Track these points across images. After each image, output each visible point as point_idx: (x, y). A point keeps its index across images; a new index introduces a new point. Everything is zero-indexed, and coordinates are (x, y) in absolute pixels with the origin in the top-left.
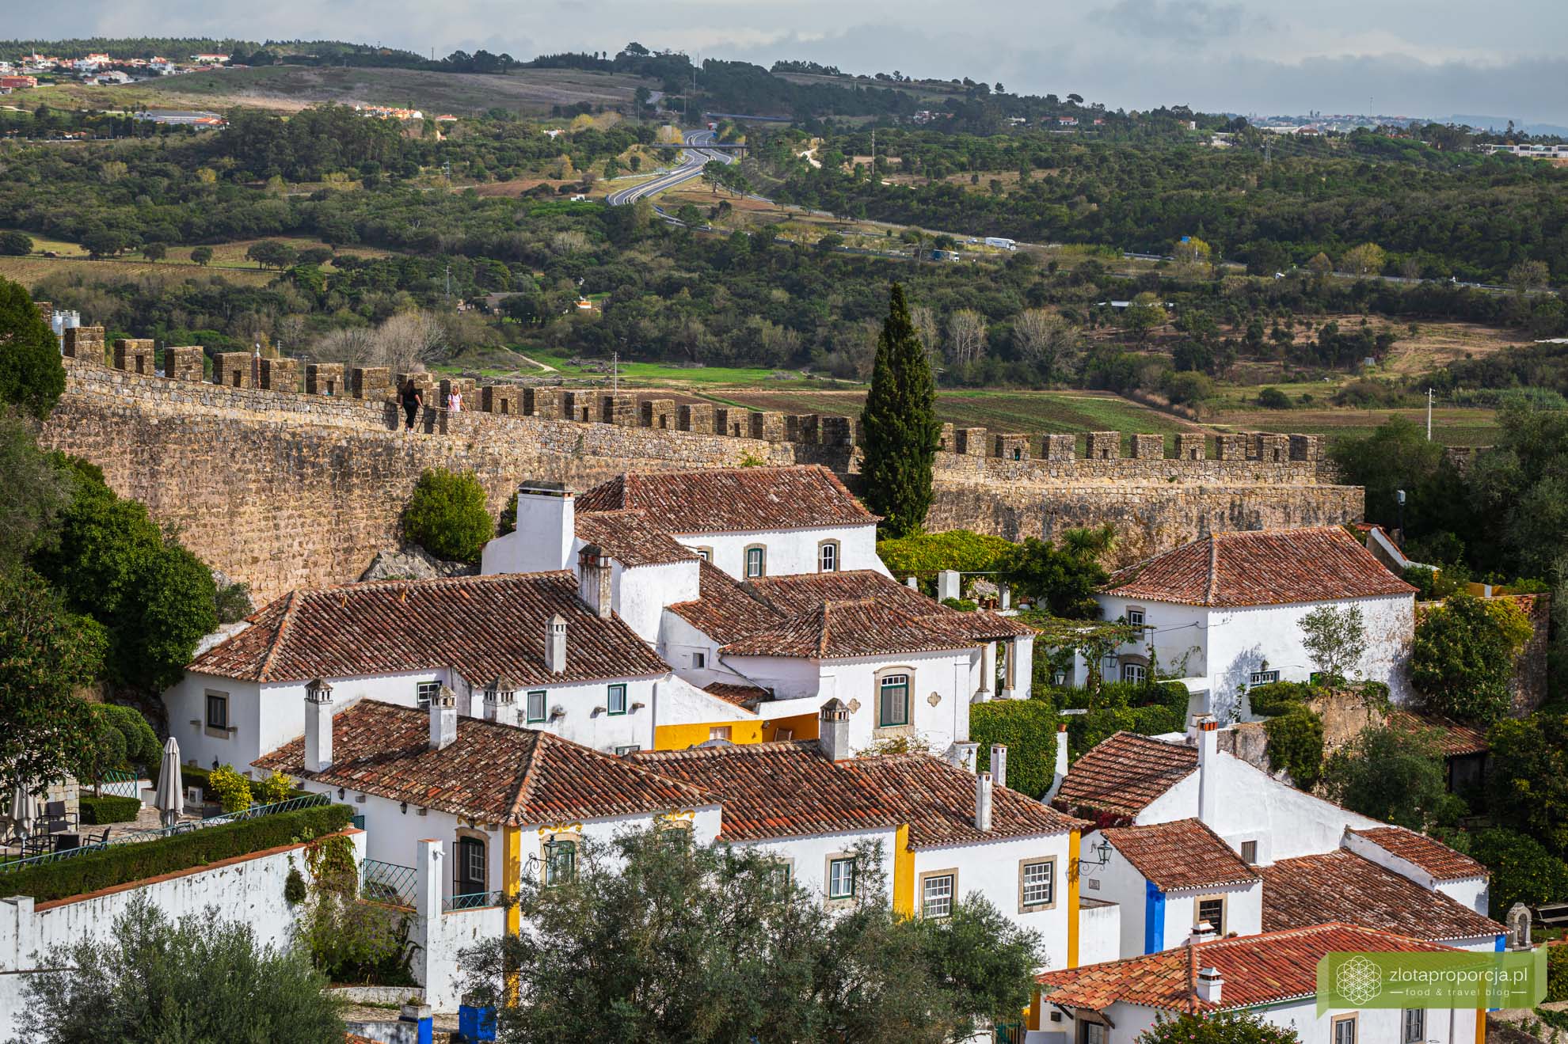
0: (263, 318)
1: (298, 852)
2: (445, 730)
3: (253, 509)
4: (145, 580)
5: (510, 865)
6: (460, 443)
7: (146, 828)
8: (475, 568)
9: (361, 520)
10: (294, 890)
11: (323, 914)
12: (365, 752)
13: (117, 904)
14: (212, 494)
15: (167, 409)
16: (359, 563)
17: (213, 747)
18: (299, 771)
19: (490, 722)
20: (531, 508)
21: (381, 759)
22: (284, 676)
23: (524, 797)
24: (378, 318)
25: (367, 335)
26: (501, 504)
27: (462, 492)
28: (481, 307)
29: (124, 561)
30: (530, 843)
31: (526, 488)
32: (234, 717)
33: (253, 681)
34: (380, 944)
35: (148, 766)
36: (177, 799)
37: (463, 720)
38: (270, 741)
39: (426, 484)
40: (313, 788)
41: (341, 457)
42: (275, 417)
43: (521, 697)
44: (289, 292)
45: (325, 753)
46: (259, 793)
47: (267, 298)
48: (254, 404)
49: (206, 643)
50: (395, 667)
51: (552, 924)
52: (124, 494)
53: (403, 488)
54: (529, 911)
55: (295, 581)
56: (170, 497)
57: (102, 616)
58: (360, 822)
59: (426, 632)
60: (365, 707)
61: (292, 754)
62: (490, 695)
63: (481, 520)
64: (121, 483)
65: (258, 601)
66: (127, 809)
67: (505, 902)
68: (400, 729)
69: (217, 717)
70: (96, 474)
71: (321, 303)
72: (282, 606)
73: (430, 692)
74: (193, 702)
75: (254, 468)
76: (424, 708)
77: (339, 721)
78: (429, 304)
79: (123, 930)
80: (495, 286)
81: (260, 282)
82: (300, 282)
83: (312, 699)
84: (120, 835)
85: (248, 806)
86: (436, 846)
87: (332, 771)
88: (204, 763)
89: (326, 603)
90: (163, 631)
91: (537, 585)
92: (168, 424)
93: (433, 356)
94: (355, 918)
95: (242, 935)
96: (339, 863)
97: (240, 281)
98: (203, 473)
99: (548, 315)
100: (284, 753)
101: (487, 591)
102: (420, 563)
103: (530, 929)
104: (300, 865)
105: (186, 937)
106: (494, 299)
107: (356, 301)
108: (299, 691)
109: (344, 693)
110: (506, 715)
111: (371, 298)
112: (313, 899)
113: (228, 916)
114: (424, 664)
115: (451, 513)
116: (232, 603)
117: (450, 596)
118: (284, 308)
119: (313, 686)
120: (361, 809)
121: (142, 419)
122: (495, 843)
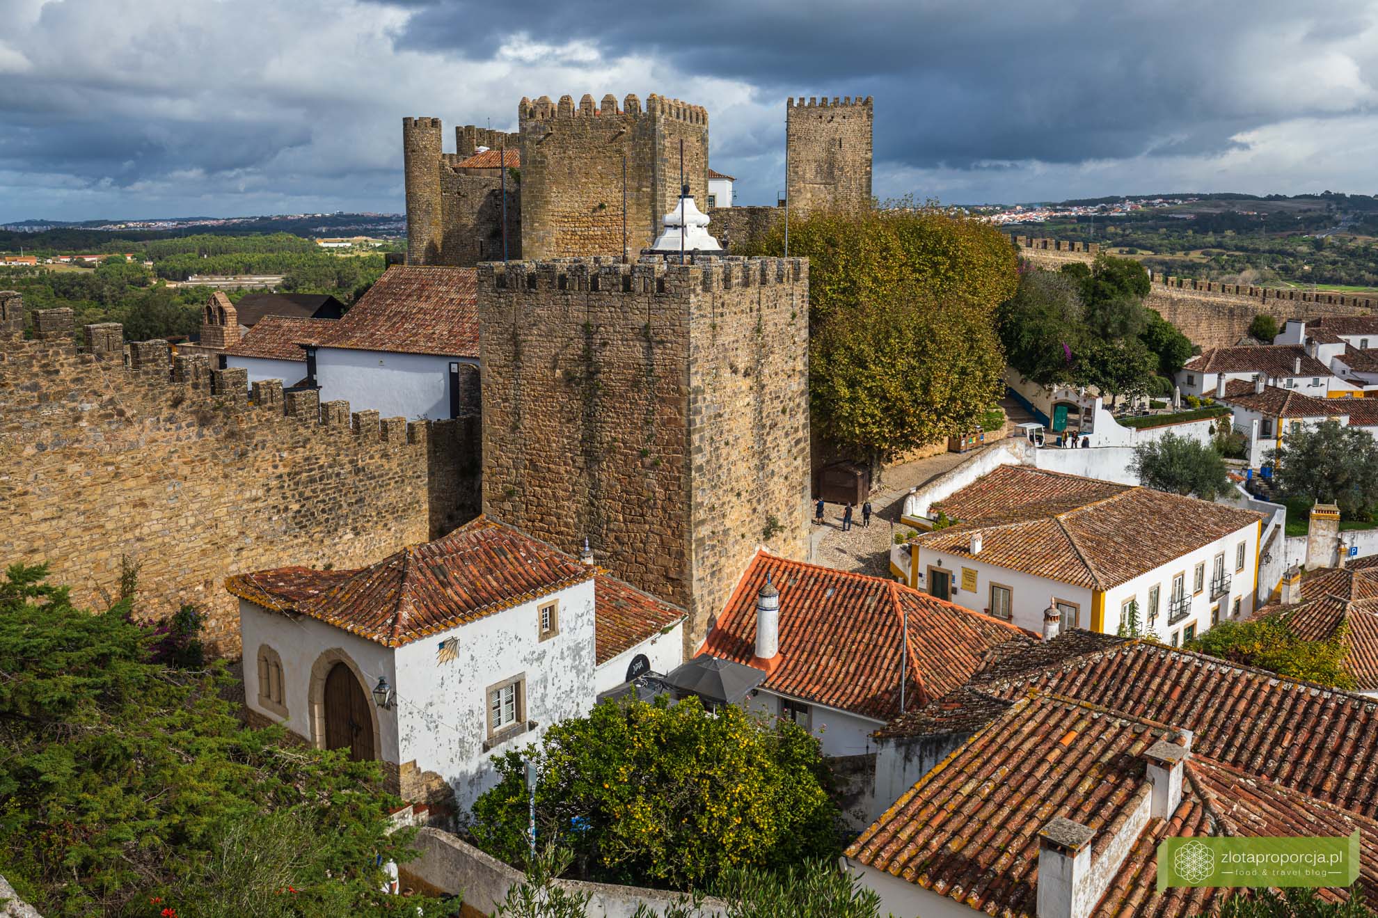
0: (1205, 271)
1: (1214, 421)
2: (1260, 388)
3: (1204, 325)
4: (1171, 343)
5: (1279, 428)
6: (1269, 307)
7: (1168, 411)
8: (1272, 343)
9: (1236, 328)
10: (1212, 431)
11: (1220, 438)
12: (1235, 393)
13: (1162, 431)
14: (1191, 320)
15: (1180, 296)
16: (1235, 340)
17: (1189, 390)
18: (1214, 398)
19: (1275, 387)
20: (1290, 326)
21: (1240, 396)
22: (1211, 371)
23: (1284, 409)
24: (1241, 271)
25: (1236, 276)
26: (1281, 325)
27: (1268, 321)
28: (1273, 268)
29: (1165, 339)
30: (1286, 423)
31: (1289, 320)
32: (1195, 382)
33: (1202, 373)
34: (1236, 448)
35: (1171, 395)
36: (1178, 402)
37: (1266, 386)
38: (1206, 389)
39: (1257, 318)
40: (1218, 403)
41: (1231, 311)
42: (1212, 299)
43: (1285, 380)
44: (1213, 264)
45: (1223, 394)
46: (1202, 403)
47: (1206, 266)
48: (1206, 295)
49: (1188, 361)
50: (1246, 370)
51: (1293, 446)
52: (1166, 319)
53: (1250, 320)
54: (1285, 441)
55: (1215, 344)
56: (1179, 320)
57: (1158, 352)
58: (1232, 413)
59: (1255, 360)
60: (1235, 381)
61: (1213, 393)
62: (1275, 380)
63: (1274, 329)
64: (1165, 317)
65: (1204, 350)
66: (1163, 405)
67: (1277, 439)
68: (1246, 388)
69: (1190, 381)
70: (1158, 314)
71: (1223, 267)
72: (1212, 351)
73: (1257, 378)
74: (1183, 377)
75: (1204, 313)
76: (1254, 382)
77: (1227, 384)
78: (1256, 267)
79: (1163, 439)
80: (1277, 262)
81: (1204, 261)
82: (1216, 261)
83: (1219, 378)
84: (1161, 412)
85: (1198, 406)
86: (1256, 421)
87: (1224, 399)
88: (1186, 394)
89: (1225, 351)
90: (1175, 357)
91: (1291, 348)
92: (1180, 300)
93: (1256, 282)
94: (1229, 440)
95: (1197, 443)
96: (1225, 426)
97: (1198, 261)
98: (1190, 314)
99: (1293, 271)
100: (1209, 393)
101: (1275, 350)
102: (1254, 341)
103: (1285, 447)
104: (1214, 424)
105: (1181, 441)
106: (1277, 266)
107: (1233, 267)
108: (1216, 376)
109: (1229, 377)
110: (1280, 385)
111: (1237, 266)
112: (1217, 434)
113: (1195, 437)
114: (1254, 370)
115: (1265, 327)
116: (1196, 350)
117: (1264, 351)
118: (1211, 269)
119: (1220, 375)
120: (1234, 410)
121: (1172, 299)
122: (1275, 422)
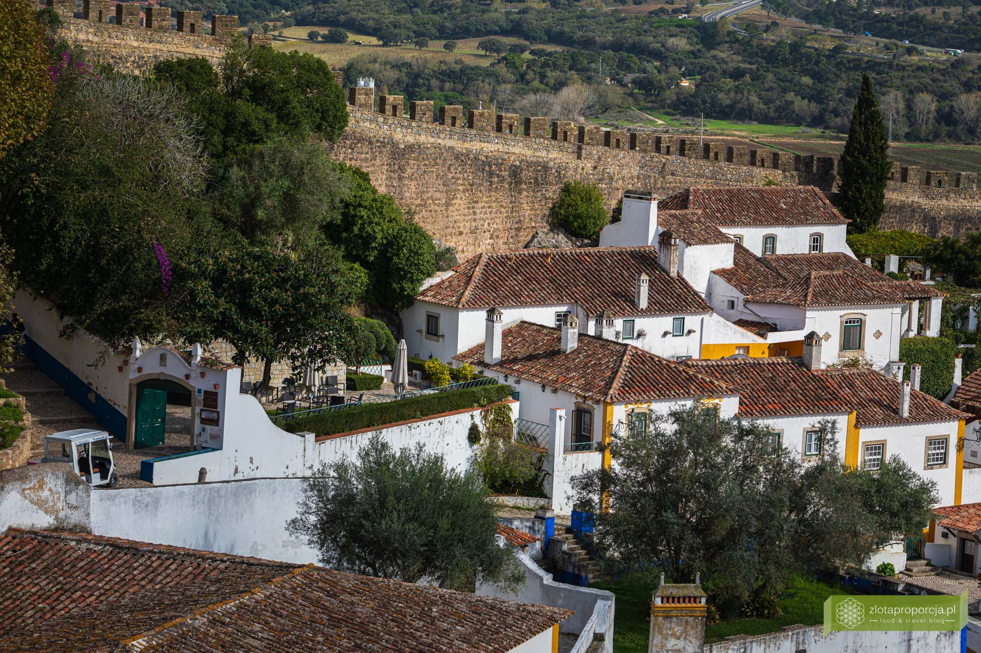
0: (486, 86)
1: (477, 413)
2: (571, 342)
3: (460, 202)
4: (392, 244)
5: (607, 426)
6: (589, 165)
7: (386, 393)
8: (596, 243)
9: (526, 210)
10: (473, 436)
11: (491, 451)
12: (521, 351)
13: (364, 439)
14: (435, 191)
15: (410, 139)
16: (524, 237)
17: (429, 346)
18: (481, 363)
19: (598, 337)
20: (631, 207)
21: (531, 358)
22: (473, 305)
23: (616, 384)
24: (558, 87)
25: (551, 98)
26: (613, 204)
27: (589, 196)
28: (621, 83)
29: (380, 232)
30: (619, 413)
31: (628, 194)
32: (443, 328)
33: (455, 308)
34: (524, 472)
35: (388, 356)
36: (404, 377)
37: (582, 336)
38: (464, 344)
39: (567, 190)
40: (488, 374)
41: (515, 172)
42: (476, 146)
43: (619, 324)
44: (502, 70)
45: (497, 353)
46: (455, 376)
47: (489, 74)
48: (464, 138)
49: (428, 283)
50: (542, 302)
51: (628, 463)
52: (382, 190)
53: (553, 192)
54: (615, 454)
55: (485, 247)
56: (410, 191)
57: (365, 264)
58: (516, 396)
59: (562, 280)
60: (524, 325)
61: (478, 353)
62: (599, 322)
63: (600, 213)
64: (380, 183)
65: (461, 258)
66: (375, 382)
67: (601, 448)
68: (543, 342)
69: (433, 328)
70: (365, 177)
71: (522, 77)
72: (477, 259)
73: (562, 318)
74: (417, 319)
75: (461, 177)
76: (559, 328)
77: (506, 334)
78: (589, 80)
79: (364, 455)
80: (629, 69)
81: (485, 63)
82: (510, 64)
83: (490, 320)
84: (369, 397)
85: (447, 383)
86: (561, 413)
87: (501, 364)
88: (424, 356)
89: (502, 261)
90: (402, 275)
91: (634, 255)
92: (410, 148)
93: (589, 112)
94: (510, 454)
95: (436, 463)
96: (502, 420)
97: (472, 62)
98: (431, 179)
99: (662, 88)
100: (472, 352)
101: (601, 257)
102: (561, 237)
103: (616, 466)
104: (478, 420)
105: (404, 459)
106: (629, 78)
107: (543, 77)
108: (483, 315)
109: (510, 316)
110: (608, 334)
111: (552, 75)
112: (485, 442)
113: (430, 450)
114: (560, 301)
115: (582, 208)
116: (444, 259)
117: (578, 260)
118: (499, 80)
119: (491, 312)
120: (518, 388)
121: (394, 145)
122: (598, 411)
